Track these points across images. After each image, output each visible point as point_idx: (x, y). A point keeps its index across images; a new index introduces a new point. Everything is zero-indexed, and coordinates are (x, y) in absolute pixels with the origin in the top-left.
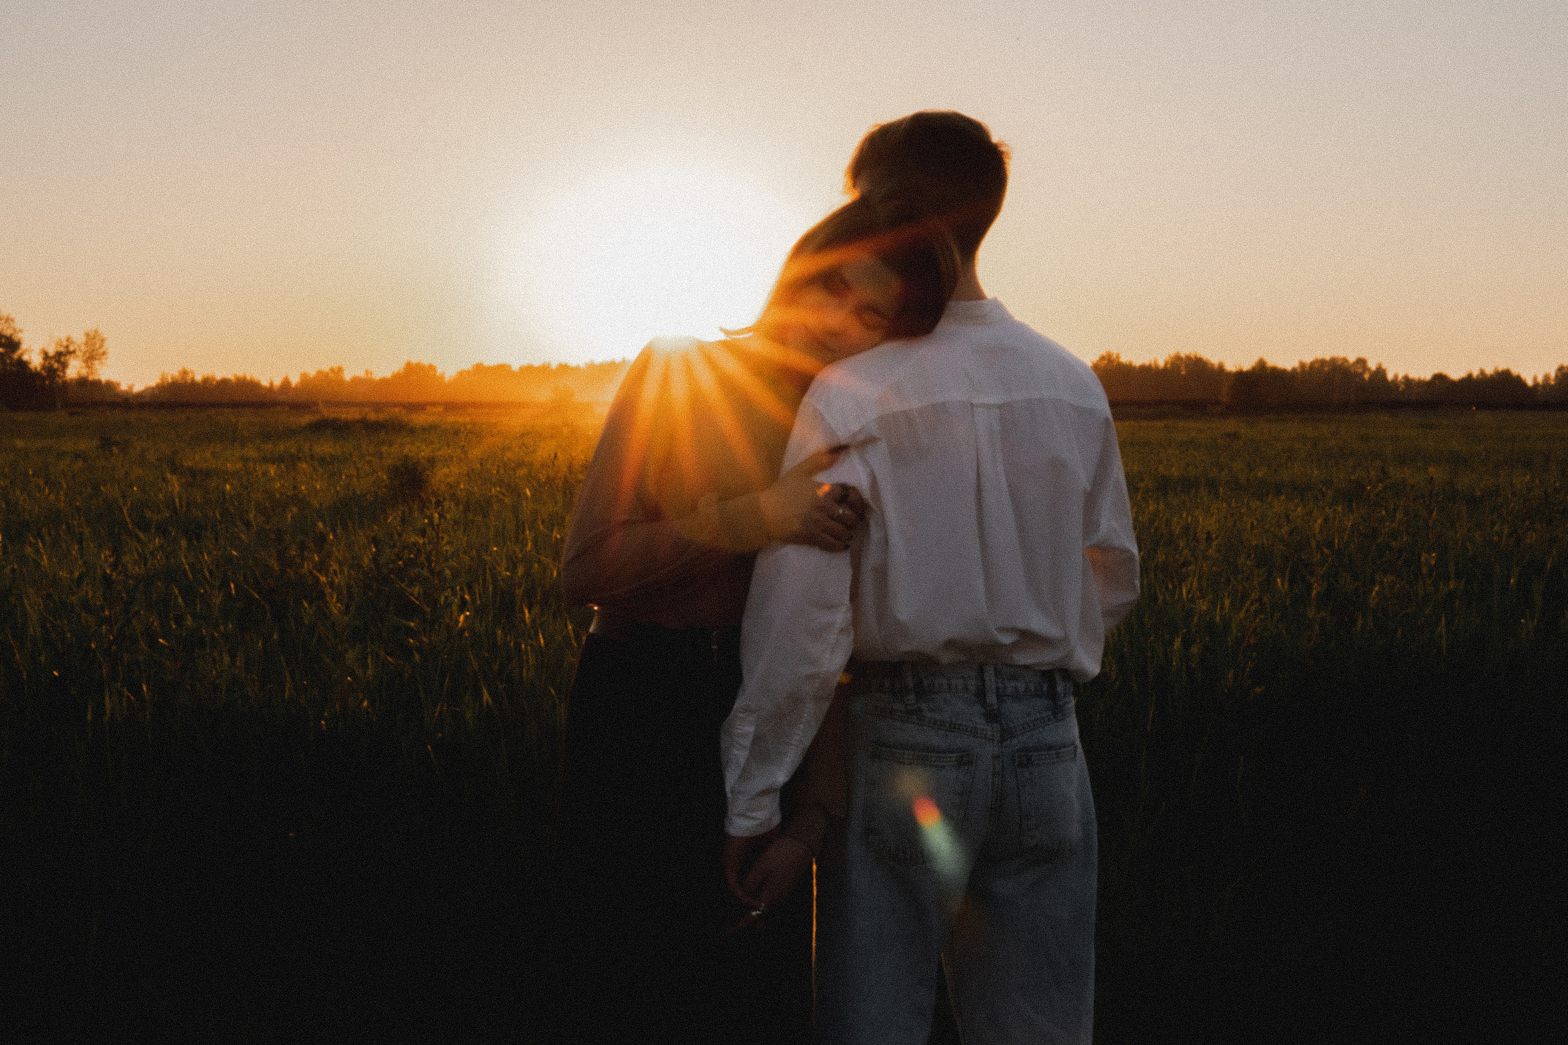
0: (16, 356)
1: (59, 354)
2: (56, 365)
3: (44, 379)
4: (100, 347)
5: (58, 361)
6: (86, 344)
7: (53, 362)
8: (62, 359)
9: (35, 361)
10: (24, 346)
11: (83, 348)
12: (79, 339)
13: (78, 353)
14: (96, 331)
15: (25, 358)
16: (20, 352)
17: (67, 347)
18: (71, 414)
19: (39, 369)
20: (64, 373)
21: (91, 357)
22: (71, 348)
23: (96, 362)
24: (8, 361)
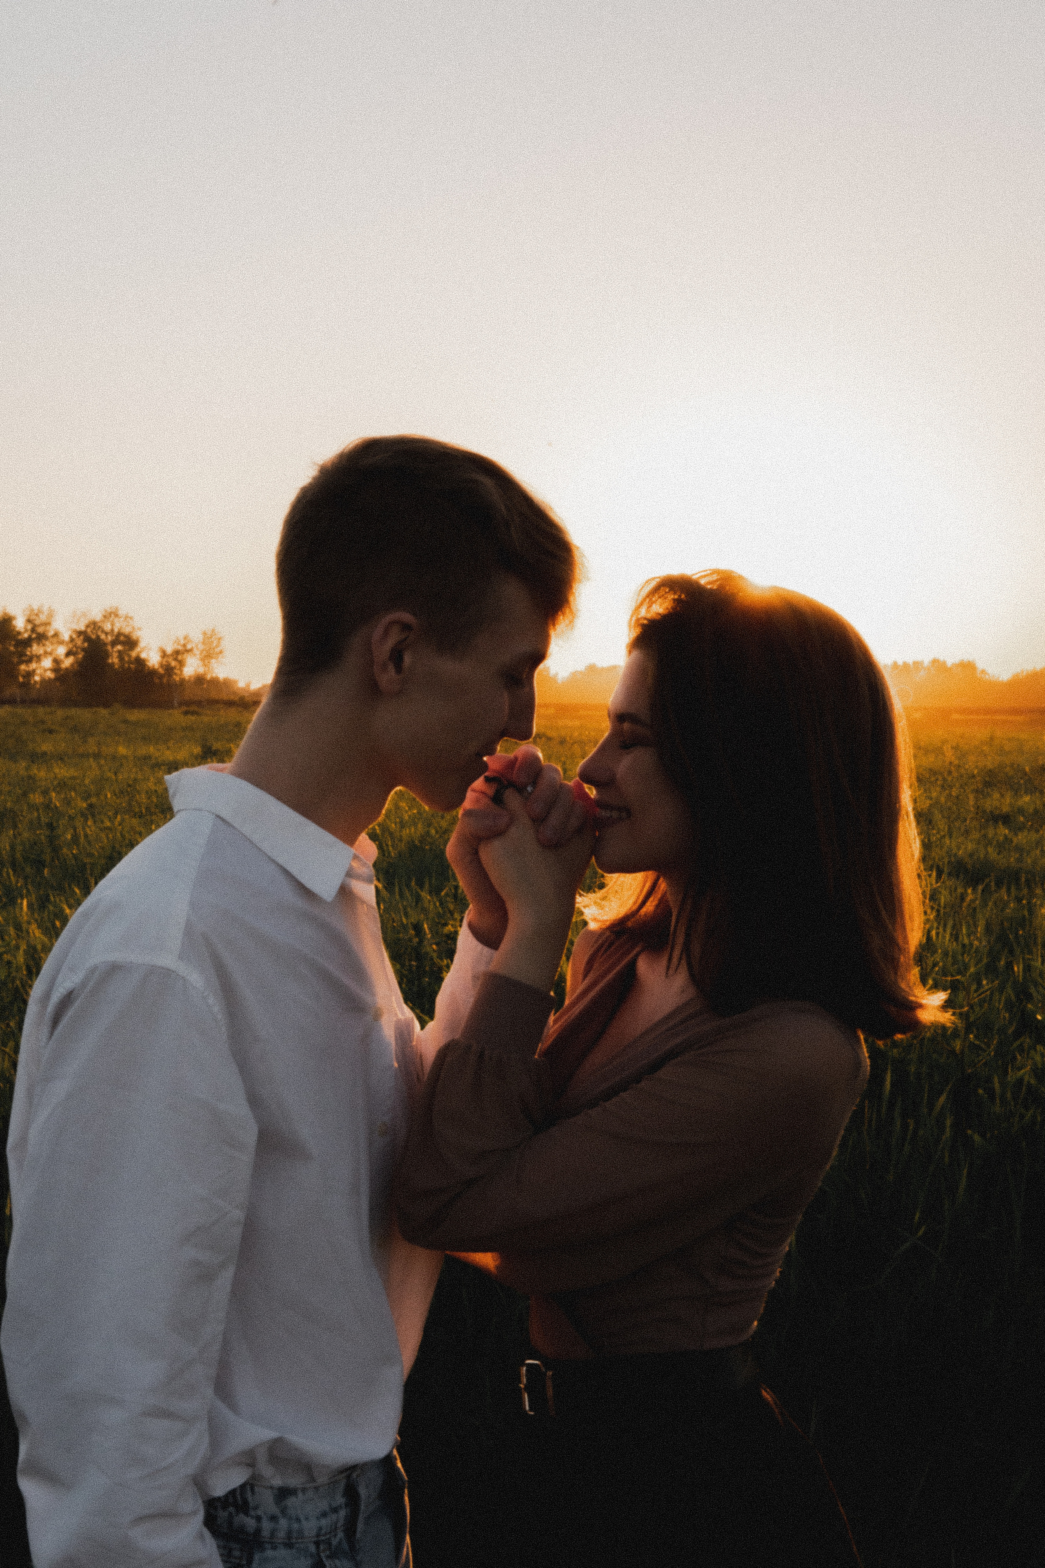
0: (134, 654)
1: (177, 652)
2: (173, 663)
3: (161, 677)
4: (217, 646)
5: (176, 659)
6: (203, 643)
7: (170, 660)
8: (180, 657)
9: (153, 659)
10: (142, 644)
11: (201, 647)
12: (196, 637)
13: (195, 651)
14: (213, 630)
15: (143, 656)
16: (138, 649)
17: (184, 645)
18: (186, 713)
19: (157, 666)
20: (181, 671)
21: (209, 655)
22: (189, 647)
23: (213, 661)
24: (126, 659)
